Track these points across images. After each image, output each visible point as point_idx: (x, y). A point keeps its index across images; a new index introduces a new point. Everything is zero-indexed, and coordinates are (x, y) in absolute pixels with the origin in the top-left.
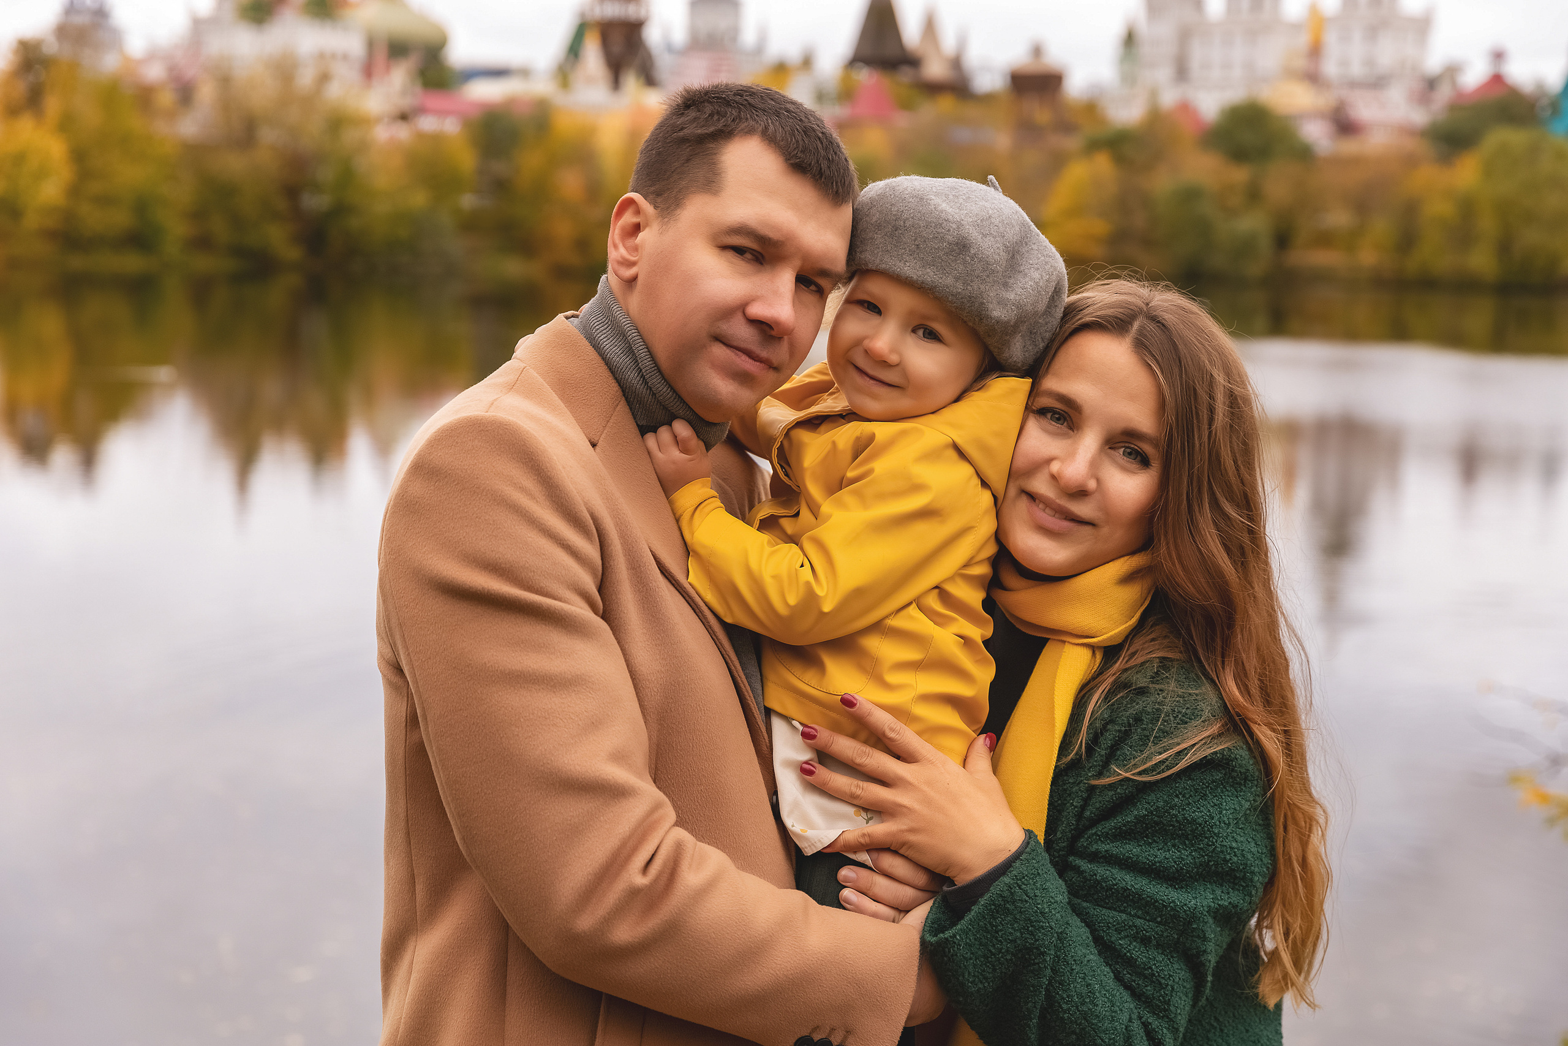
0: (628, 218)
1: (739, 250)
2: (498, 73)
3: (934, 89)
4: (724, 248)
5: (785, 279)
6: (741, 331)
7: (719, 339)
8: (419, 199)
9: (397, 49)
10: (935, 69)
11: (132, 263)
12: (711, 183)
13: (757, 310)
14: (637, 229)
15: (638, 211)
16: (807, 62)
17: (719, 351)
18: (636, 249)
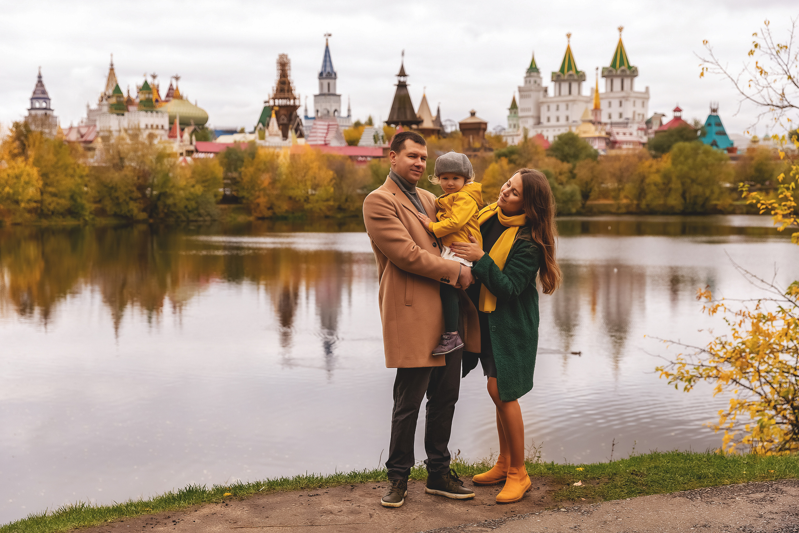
0: (392, 155)
1: (411, 156)
2: (231, 132)
3: (428, 132)
4: (409, 157)
5: (419, 159)
6: (415, 168)
7: (411, 170)
8: (199, 189)
9: (184, 123)
10: (427, 124)
11: (70, 222)
12: (404, 148)
13: (416, 164)
14: (394, 157)
15: (394, 154)
16: (370, 122)
17: (412, 172)
18: (395, 160)
